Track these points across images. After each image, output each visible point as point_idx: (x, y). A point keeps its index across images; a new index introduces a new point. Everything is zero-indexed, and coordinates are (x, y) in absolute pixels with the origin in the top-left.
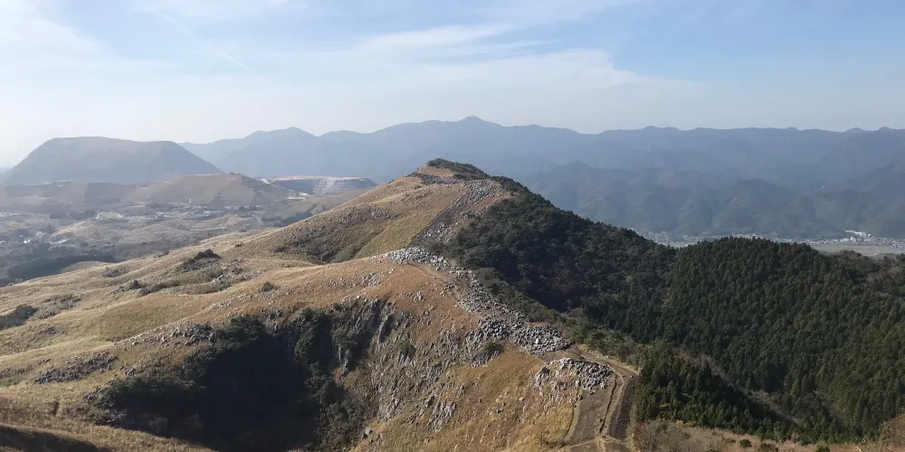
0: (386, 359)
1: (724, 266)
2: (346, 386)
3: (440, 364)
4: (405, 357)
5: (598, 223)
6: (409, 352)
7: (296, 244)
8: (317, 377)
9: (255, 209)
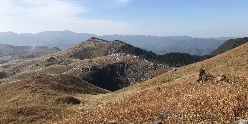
0: (129, 73)
1: (173, 58)
2: (120, 79)
3: (144, 72)
4: (134, 72)
5: (144, 50)
6: (135, 71)
7: (74, 56)
8: (114, 78)
9: (14, 54)
